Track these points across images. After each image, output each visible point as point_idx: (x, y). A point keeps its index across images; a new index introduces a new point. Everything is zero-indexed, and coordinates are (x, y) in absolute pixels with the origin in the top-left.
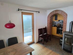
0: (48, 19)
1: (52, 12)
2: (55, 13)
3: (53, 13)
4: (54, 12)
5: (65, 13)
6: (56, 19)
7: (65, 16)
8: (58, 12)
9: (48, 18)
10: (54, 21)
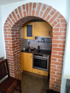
0: (5, 33)
1: (16, 10)
2: (24, 12)
3: (18, 16)
4: (22, 11)
5: (58, 13)
6: (30, 34)
7: (59, 25)
8: (34, 11)
9: (5, 30)
10: (26, 38)
